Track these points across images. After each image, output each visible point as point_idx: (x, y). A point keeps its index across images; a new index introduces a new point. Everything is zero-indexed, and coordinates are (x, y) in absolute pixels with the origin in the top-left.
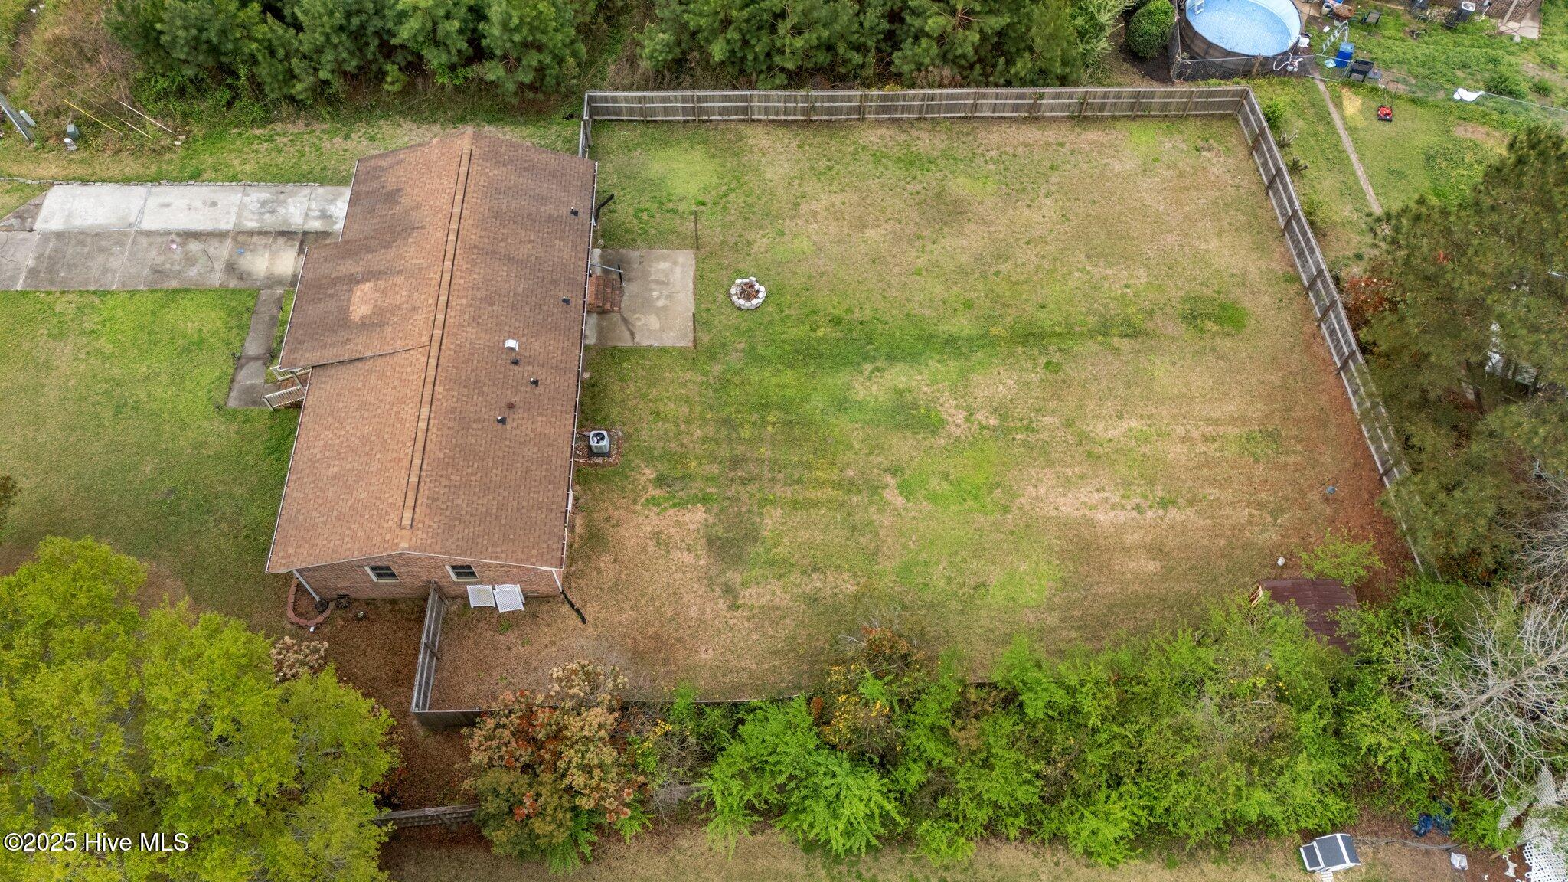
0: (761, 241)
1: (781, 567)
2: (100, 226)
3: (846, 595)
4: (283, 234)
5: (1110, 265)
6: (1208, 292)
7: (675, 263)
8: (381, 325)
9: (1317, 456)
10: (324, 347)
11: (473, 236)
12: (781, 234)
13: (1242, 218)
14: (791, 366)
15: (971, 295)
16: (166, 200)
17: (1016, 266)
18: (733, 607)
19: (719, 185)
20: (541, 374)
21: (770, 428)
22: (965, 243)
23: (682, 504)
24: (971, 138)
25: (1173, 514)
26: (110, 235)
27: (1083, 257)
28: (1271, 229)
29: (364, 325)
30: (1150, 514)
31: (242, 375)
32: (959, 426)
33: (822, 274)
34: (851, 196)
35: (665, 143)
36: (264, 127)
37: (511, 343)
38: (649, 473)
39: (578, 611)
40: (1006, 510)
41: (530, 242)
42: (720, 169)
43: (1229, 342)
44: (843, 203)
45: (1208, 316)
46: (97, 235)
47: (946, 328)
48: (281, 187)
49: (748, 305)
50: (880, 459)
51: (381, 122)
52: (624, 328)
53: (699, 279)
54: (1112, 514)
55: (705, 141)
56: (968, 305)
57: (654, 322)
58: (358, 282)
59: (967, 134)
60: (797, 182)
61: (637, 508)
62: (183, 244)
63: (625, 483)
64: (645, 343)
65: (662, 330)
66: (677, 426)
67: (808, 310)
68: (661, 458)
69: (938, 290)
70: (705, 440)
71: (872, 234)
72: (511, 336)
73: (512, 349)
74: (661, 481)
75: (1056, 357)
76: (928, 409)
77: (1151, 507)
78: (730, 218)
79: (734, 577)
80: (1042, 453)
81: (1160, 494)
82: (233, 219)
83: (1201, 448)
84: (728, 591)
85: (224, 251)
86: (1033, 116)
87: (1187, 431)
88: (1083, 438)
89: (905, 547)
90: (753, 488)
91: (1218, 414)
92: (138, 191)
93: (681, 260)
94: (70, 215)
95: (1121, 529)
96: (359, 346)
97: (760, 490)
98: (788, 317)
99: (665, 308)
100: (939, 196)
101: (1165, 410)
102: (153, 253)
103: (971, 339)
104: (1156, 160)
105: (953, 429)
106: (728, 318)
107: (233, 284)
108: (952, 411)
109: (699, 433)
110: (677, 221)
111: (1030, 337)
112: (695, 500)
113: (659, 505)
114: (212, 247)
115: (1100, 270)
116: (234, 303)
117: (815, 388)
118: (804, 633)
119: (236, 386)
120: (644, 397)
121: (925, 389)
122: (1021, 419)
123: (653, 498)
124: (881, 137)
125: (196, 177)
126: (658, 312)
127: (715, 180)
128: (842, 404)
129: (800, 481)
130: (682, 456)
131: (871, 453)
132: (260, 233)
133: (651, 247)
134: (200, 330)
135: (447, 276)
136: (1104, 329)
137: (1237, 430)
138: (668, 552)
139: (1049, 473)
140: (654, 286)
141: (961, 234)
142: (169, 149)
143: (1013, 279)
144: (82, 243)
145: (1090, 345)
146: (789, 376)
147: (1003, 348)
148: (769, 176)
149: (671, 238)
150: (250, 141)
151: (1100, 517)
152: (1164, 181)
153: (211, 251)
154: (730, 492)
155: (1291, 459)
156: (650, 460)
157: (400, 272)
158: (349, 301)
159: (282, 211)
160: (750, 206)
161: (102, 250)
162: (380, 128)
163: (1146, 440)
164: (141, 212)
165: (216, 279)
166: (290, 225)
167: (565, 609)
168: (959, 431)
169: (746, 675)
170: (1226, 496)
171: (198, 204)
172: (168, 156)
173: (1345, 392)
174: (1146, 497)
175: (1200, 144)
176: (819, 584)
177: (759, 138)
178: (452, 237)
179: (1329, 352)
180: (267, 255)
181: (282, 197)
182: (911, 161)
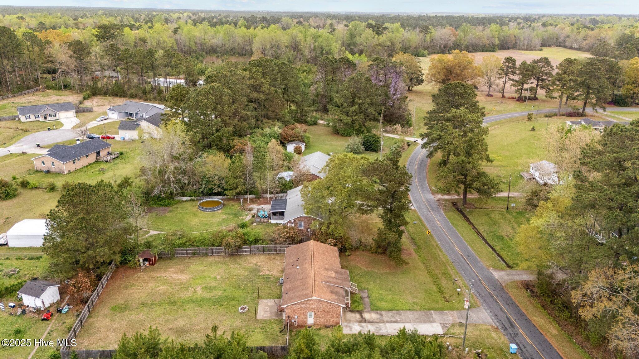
6: (117, 313)
7: (263, 316)
23: (265, 275)
26: (418, 322)
32: (199, 288)
33: (222, 316)
43: (121, 303)
45: (121, 308)
47: (193, 305)
50: (219, 282)
64: (272, 300)
65: (267, 303)
73: (298, 267)
79: (255, 267)
82: (386, 326)
85: (386, 319)
94: (433, 327)
102: (403, 318)
107: (379, 312)
110: (261, 327)
112: (262, 276)
116: (376, 308)
121: (204, 293)
123: (271, 276)
126: (268, 306)
132: (378, 322)
133: (269, 319)
140: (268, 311)
144: (424, 320)
153: (389, 319)
159: (375, 328)
161: (417, 319)
165: (384, 313)
166: (371, 324)
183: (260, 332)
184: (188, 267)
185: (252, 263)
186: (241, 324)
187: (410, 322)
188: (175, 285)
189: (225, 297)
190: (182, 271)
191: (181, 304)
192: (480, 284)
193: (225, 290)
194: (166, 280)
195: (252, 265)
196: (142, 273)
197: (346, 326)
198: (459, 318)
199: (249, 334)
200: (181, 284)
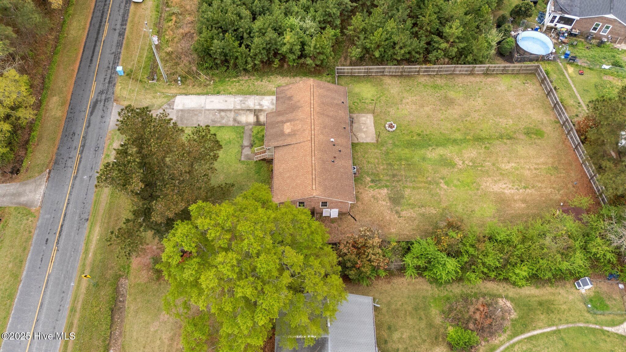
0: (392, 111)
1: (413, 206)
2: (193, 108)
3: (433, 214)
4: (248, 110)
5: (501, 118)
6: (532, 126)
7: (367, 118)
8: (295, 134)
9: (570, 174)
10: (278, 141)
11: (318, 109)
12: (398, 109)
13: (540, 104)
14: (406, 148)
15: (459, 127)
16: (212, 100)
17: (472, 118)
18: (399, 217)
19: (376, 95)
20: (341, 149)
21: (403, 166)
22: (455, 111)
23: (380, 188)
24: (453, 80)
25: (528, 190)
26: (197, 110)
27: (492, 116)
28: (549, 107)
29: (289, 135)
30: (521, 191)
31: (244, 151)
32: (460, 165)
33: (412, 121)
34: (418, 97)
35: (358, 82)
36: (236, 78)
37: (332, 140)
38: (369, 179)
39: (353, 218)
40: (478, 189)
41: (333, 111)
42: (376, 90)
43: (539, 141)
44: (416, 100)
45: (533, 133)
46: (193, 110)
47: (453, 137)
48: (245, 96)
49: (392, 130)
50: (438, 175)
51: (271, 76)
52: (355, 137)
53: (375, 122)
54: (509, 191)
55: (370, 82)
56: (459, 130)
57: (363, 135)
58: (285, 123)
59: (452, 79)
60: (401, 93)
61: (367, 189)
62: (219, 113)
63: (362, 182)
64: (361, 141)
65: (366, 137)
66: (375, 165)
67: (409, 131)
68: (372, 174)
69: (449, 125)
70: (384, 169)
71: (427, 109)
72: (332, 138)
73: (333, 141)
74: (373, 181)
75: (488, 145)
76: (450, 160)
77: (521, 189)
78: (382, 104)
79: (398, 208)
80: (487, 173)
81: (523, 185)
82: (233, 105)
83: (534, 172)
84: (397, 212)
85: (232, 115)
86: (472, 73)
87: (530, 167)
88: (498, 169)
89: (449, 200)
90: (400, 183)
91: (538, 162)
92: (203, 98)
93: (369, 117)
94: (184, 104)
95: (513, 195)
96: (289, 141)
97: (402, 184)
98: (404, 133)
99: (366, 131)
100: (445, 97)
101: (522, 161)
102: (211, 116)
103: (461, 140)
104: (511, 87)
105: (459, 166)
106: (386, 134)
107: (236, 125)
108: (458, 161)
109: (382, 167)
110: (366, 105)
111: (479, 139)
112: (383, 187)
113: (373, 188)
114: (228, 114)
115: (498, 120)
116: (238, 130)
117: (415, 154)
118: (422, 224)
119: (243, 154)
120: (363, 157)
121: (449, 154)
122: (479, 163)
123: (371, 186)
124: (425, 80)
125: (218, 93)
126: (365, 132)
127: (376, 93)
128: (424, 159)
129: (414, 181)
130: (378, 174)
131: (435, 173)
132: (242, 110)
133: (359, 113)
134: (229, 138)
135: (313, 121)
136: (501, 137)
137: (545, 167)
138: (378, 201)
139: (490, 179)
140: (362, 125)
141: (454, 109)
142: (209, 85)
143: (472, 122)
144: (189, 113)
145: (497, 142)
146: (407, 151)
147: (471, 142)
148: (392, 92)
149: (365, 110)
150: (233, 82)
151: (506, 191)
152: (514, 93)
153: (228, 115)
154: (394, 184)
155: (562, 175)
156: (368, 175)
157: (298, 120)
158: (283, 128)
159: (247, 103)
160: (387, 101)
161: (195, 115)
162: (271, 78)
163: (518, 169)
164: (205, 103)
165: (231, 123)
166: (250, 107)
167: (350, 217)
168: (461, 167)
169: (406, 236)
170: (543, 185)
171: (222, 101)
172: (209, 87)
173: (577, 155)
174: (519, 186)
175: (524, 82)
176: (424, 211)
177: (387, 80)
178: (312, 109)
179: (571, 143)
180: (245, 116)
181: (246, 99)
182: (435, 87)
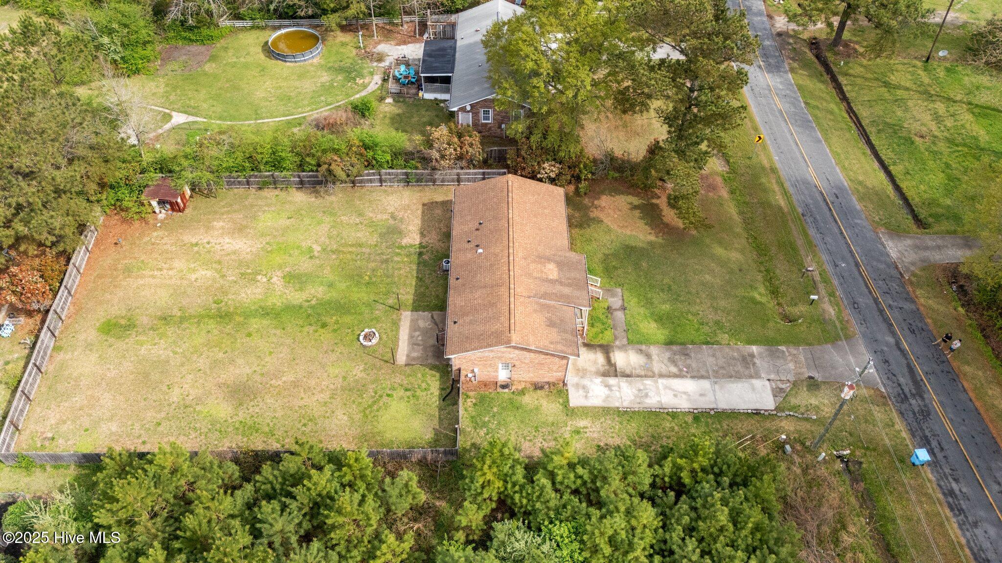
2: (733, 382)
4: (628, 376)
12: (345, 378)
16: (703, 399)
17: (212, 357)
29: (549, 260)
33: (326, 352)
45: (121, 327)
48: (641, 407)
52: (437, 321)
53: (395, 348)
54: (222, 241)
57: (421, 324)
61: (432, 246)
62: (680, 371)
64: (426, 313)
65: (417, 320)
72: (481, 254)
75: (214, 306)
76: (289, 283)
81: (196, 248)
82: (660, 386)
84: (394, 218)
85: (656, 367)
92: (723, 405)
99: (415, 330)
100: (241, 404)
102: (694, 365)
107: (644, 347)
110: (405, 384)
112: (406, 247)
116: (638, 337)
117: (342, 292)
121: (287, 292)
122: (245, 278)
126: (418, 329)
132: (641, 376)
139: (242, 257)
140: (421, 343)
141: (237, 377)
143: (218, 349)
144: (736, 372)
145: (195, 311)
147: (240, 311)
153: (664, 367)
159: (635, 391)
161: (723, 368)
164: (714, 391)
165: (653, 351)
166: (627, 381)
168: (277, 274)
171: (684, 397)
180: (632, 363)
183: (402, 398)
184: (254, 217)
185: (384, 211)
186: (363, 375)
187: (708, 378)
188: (228, 269)
189: (329, 303)
190: (240, 230)
191: (242, 319)
192: (857, 273)
193: (331, 285)
194: (209, 252)
195: (385, 217)
196: (160, 233)
197: (577, 386)
198: (808, 368)
199: (381, 403)
200: (241, 263)
